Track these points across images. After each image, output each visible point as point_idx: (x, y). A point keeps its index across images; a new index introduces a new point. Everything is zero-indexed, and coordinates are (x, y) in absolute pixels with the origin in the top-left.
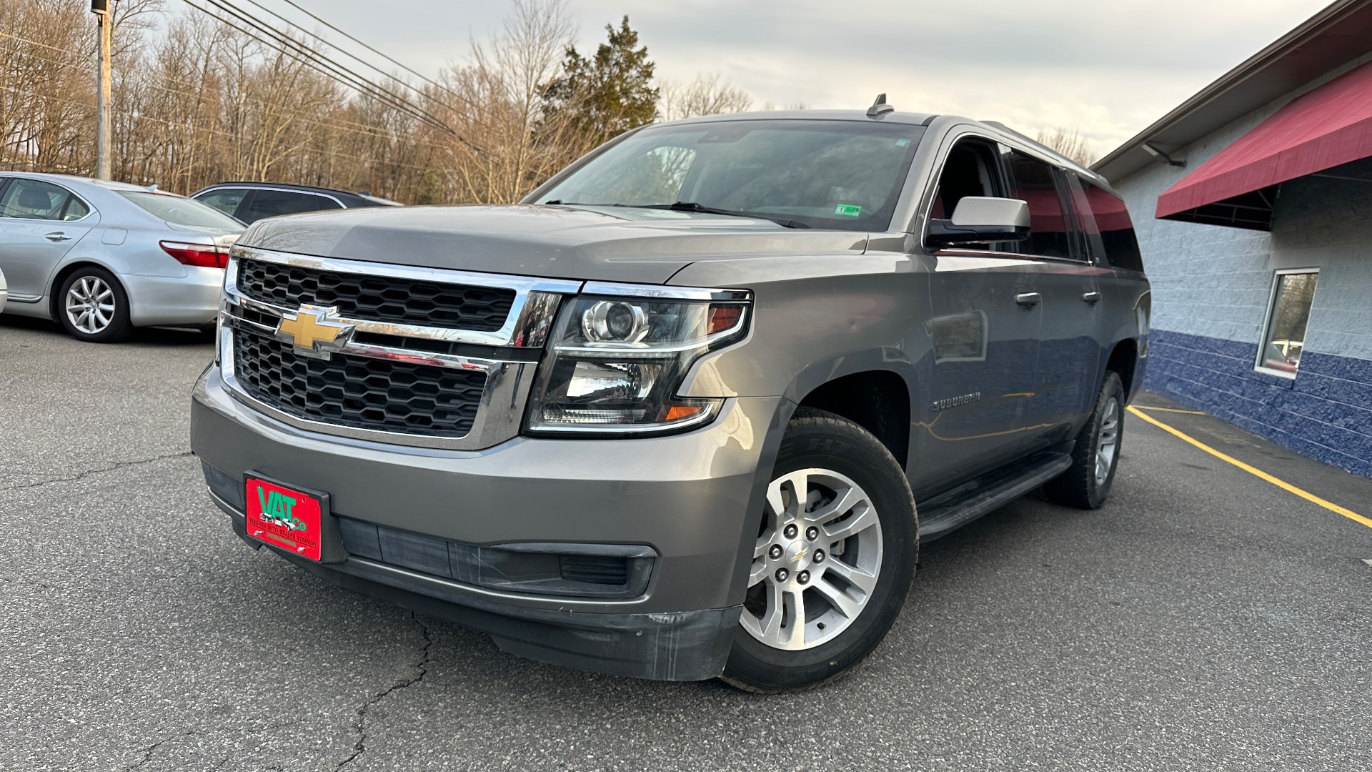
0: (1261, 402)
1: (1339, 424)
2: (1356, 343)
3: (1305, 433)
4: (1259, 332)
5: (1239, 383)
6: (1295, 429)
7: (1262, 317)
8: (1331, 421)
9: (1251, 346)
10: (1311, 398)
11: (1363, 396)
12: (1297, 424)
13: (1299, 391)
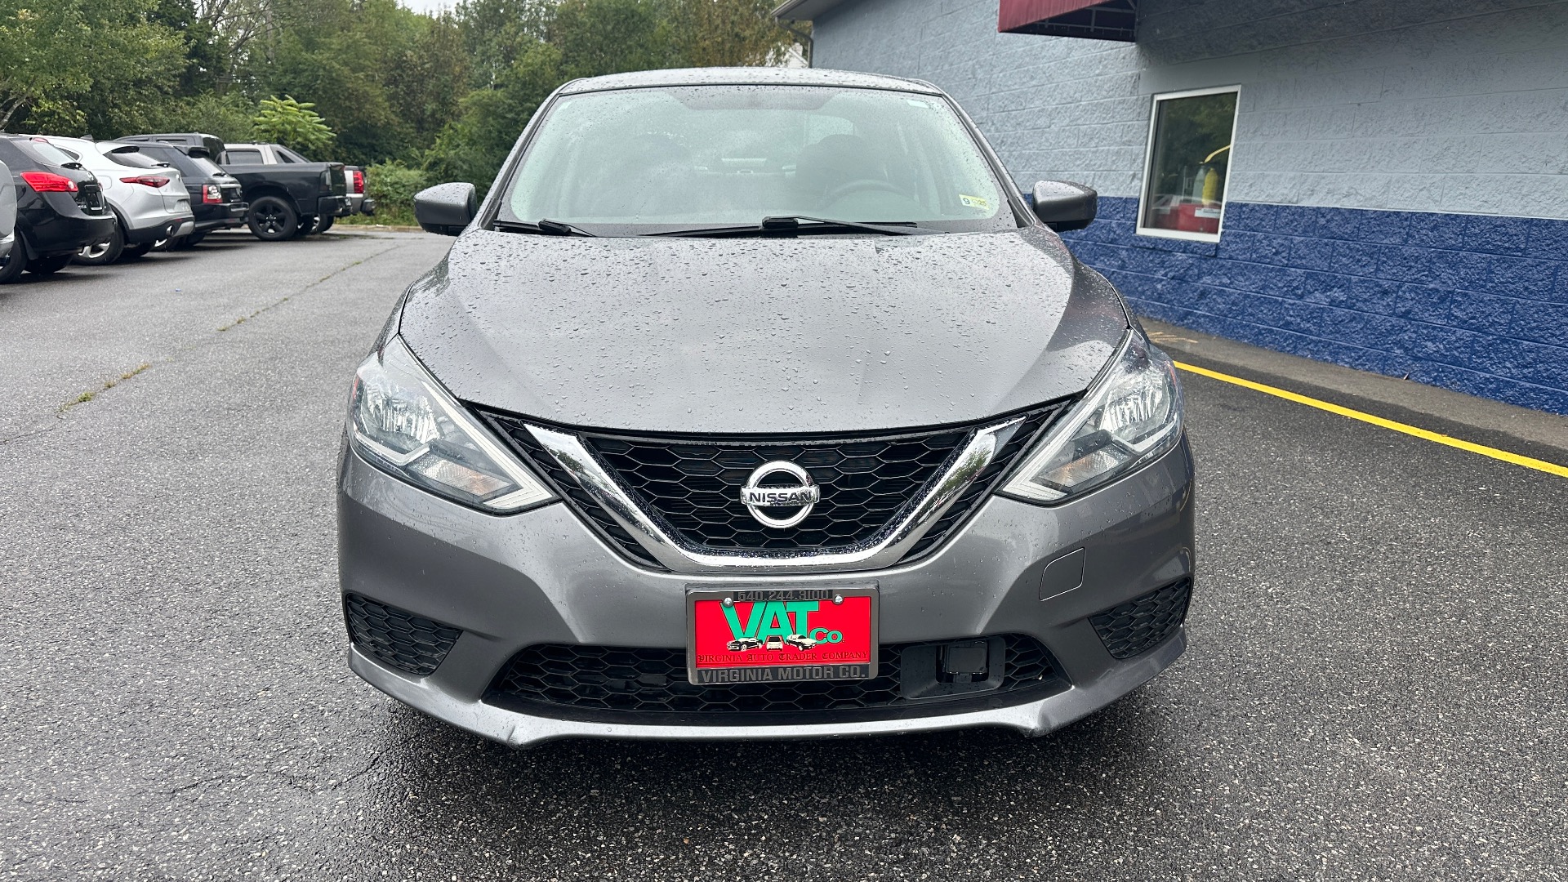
0: (1159, 275)
1: (1319, 299)
2: (1331, 187)
3: (1251, 314)
4: (1136, 182)
5: (1114, 253)
6: (1230, 311)
7: (1139, 161)
8: (1301, 297)
9: (1127, 201)
10: (1254, 267)
11: (1359, 261)
12: (1234, 304)
13: (1231, 258)
